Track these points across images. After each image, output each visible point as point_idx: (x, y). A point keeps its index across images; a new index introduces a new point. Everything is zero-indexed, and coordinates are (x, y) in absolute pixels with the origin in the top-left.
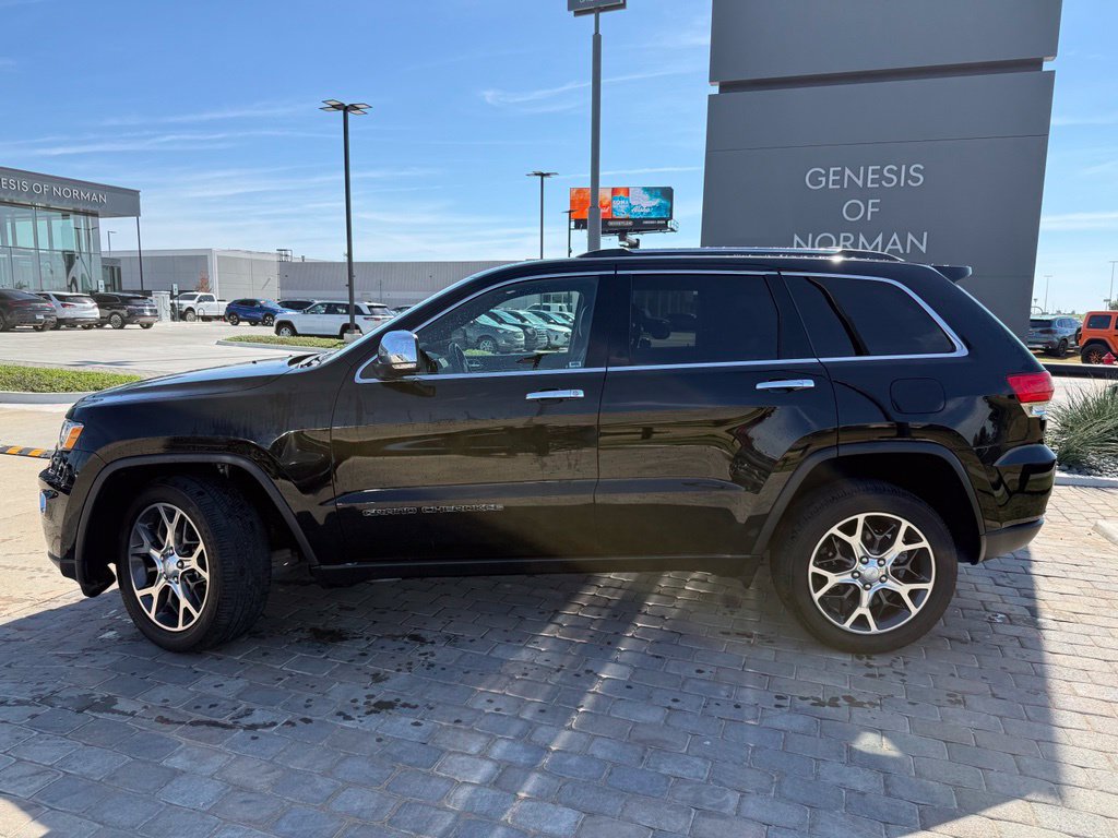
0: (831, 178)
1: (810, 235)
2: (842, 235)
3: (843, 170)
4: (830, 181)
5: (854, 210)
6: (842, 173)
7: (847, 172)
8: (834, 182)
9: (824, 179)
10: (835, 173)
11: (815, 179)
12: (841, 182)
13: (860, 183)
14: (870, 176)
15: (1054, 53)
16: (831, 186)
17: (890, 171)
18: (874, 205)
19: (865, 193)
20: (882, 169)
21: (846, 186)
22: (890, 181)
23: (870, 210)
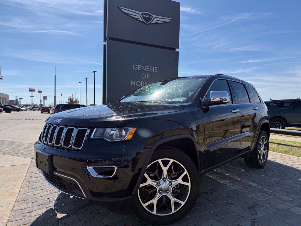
0: (139, 68)
1: (135, 81)
2: (142, 82)
3: (141, 66)
4: (138, 68)
5: (144, 76)
6: (141, 67)
7: (142, 67)
8: (140, 69)
9: (137, 68)
10: (140, 67)
11: (135, 67)
12: (141, 69)
13: (145, 70)
14: (147, 69)
15: (178, 48)
16: (139, 70)
17: (151, 68)
18: (148, 76)
19: (146, 72)
20: (149, 67)
21: (142, 70)
22: (151, 70)
23: (147, 76)
